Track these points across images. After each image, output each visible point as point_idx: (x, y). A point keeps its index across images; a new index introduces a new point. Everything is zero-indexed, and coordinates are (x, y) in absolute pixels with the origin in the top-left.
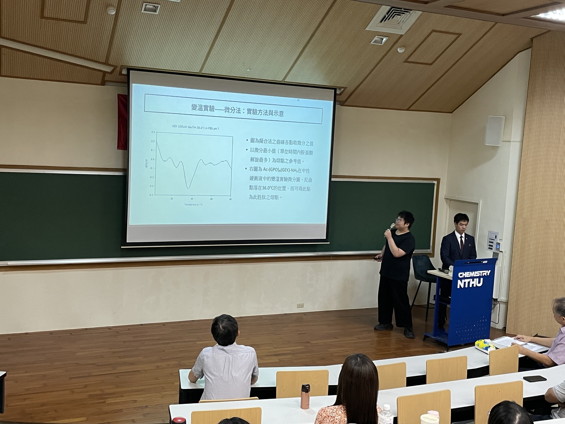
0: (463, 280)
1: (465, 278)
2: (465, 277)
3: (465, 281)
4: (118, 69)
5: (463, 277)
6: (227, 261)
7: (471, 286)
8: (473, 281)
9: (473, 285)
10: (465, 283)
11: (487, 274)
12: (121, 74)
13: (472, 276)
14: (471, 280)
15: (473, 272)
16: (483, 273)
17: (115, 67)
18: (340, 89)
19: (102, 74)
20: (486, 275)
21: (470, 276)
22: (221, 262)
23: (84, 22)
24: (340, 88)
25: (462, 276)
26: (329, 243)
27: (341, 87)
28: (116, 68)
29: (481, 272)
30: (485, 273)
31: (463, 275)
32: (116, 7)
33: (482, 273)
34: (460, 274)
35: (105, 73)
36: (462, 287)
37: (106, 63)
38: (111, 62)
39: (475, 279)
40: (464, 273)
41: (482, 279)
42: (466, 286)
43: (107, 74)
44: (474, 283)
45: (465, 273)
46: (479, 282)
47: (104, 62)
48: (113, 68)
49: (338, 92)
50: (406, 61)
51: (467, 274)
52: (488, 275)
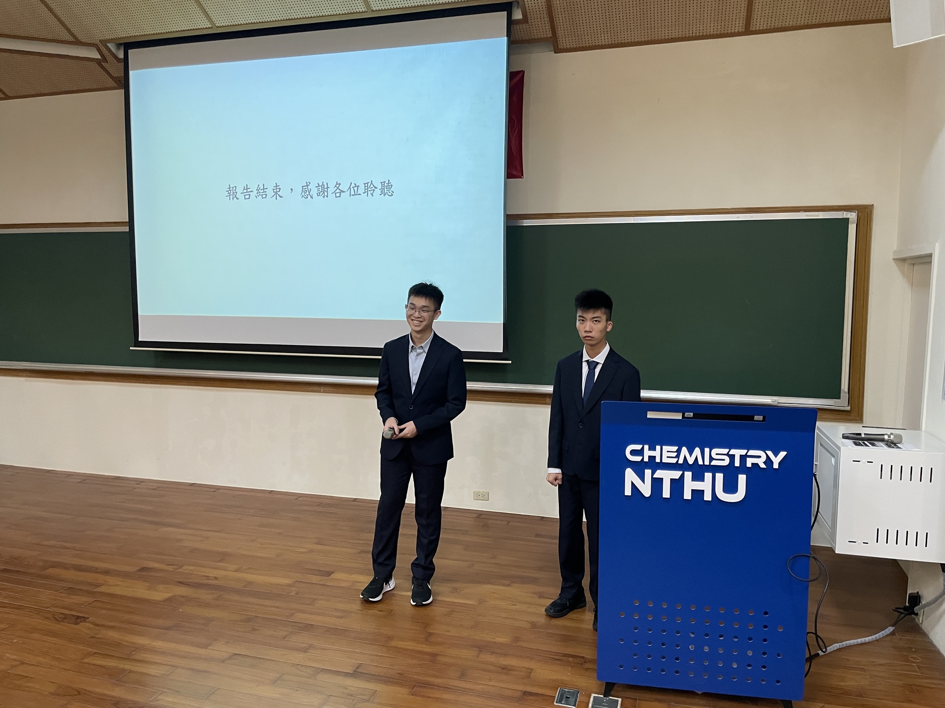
0: (650, 471)
1: (654, 465)
2: (657, 460)
3: (654, 476)
6: (327, 389)
7: (687, 495)
8: (698, 476)
9: (698, 494)
10: (657, 484)
11: (769, 461)
13: (691, 461)
14: (688, 475)
15: (697, 451)
16: (748, 459)
17: (97, 47)
19: (97, 64)
20: (763, 466)
21: (682, 462)
22: (316, 388)
25: (642, 455)
26: (510, 362)
28: (100, 48)
29: (738, 453)
30: (759, 457)
31: (647, 453)
33: (743, 458)
34: (630, 448)
37: (78, 42)
39: (708, 476)
40: (652, 448)
41: (742, 479)
42: (666, 493)
43: (103, 64)
44: (705, 486)
45: (658, 448)
46: (730, 487)
51: (667, 453)
52: (776, 466)
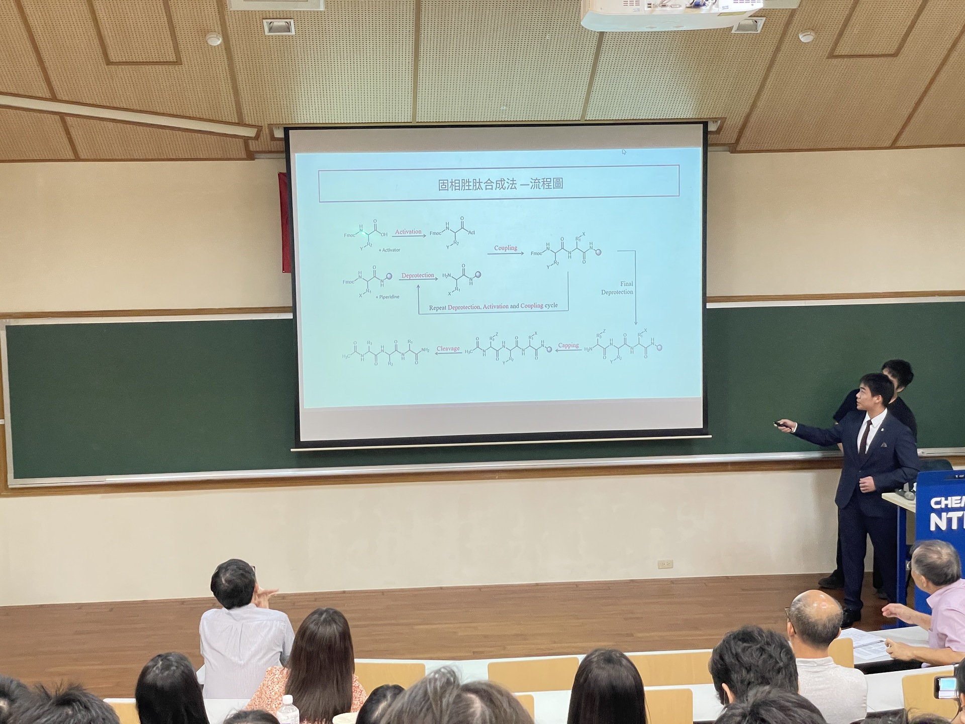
0: (945, 513)
1: (947, 509)
2: (949, 506)
3: (948, 516)
4: (266, 131)
5: (943, 506)
6: (503, 475)
10: (949, 520)
12: (273, 138)
17: (260, 128)
18: (716, 122)
19: (241, 140)
21: (963, 505)
22: (490, 475)
23: (178, 62)
24: (715, 120)
25: (940, 504)
26: (711, 436)
27: (715, 118)
28: (261, 130)
31: (944, 502)
32: (221, 33)
34: (933, 501)
35: (246, 140)
36: (943, 527)
37: (241, 123)
38: (248, 120)
40: (946, 499)
42: (955, 526)
43: (250, 142)
45: (950, 498)
47: (237, 121)
48: (255, 130)
49: (712, 127)
50: (832, 56)
51: (953, 501)
